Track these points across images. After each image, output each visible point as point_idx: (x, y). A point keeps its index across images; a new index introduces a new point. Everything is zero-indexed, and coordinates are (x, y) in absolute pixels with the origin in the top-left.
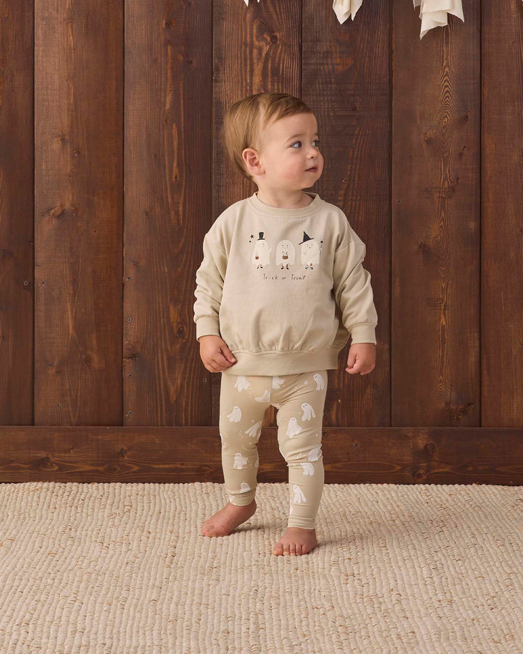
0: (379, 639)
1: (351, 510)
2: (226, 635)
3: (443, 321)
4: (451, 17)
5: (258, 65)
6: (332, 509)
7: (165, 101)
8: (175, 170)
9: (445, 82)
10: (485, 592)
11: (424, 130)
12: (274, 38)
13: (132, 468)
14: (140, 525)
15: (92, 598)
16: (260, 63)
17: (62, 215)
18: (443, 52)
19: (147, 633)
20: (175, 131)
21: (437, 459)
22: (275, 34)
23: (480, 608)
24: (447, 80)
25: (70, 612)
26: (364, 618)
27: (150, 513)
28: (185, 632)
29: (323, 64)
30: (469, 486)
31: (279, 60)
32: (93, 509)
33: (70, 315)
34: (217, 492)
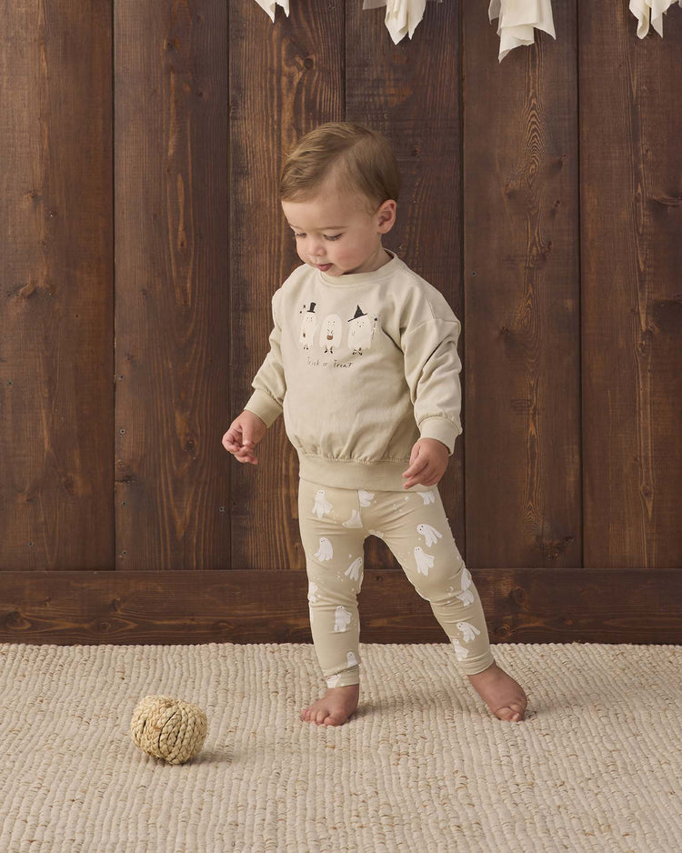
0: (433, 832)
1: (411, 675)
2: (233, 827)
3: (532, 430)
4: (538, 33)
5: (288, 97)
6: (386, 674)
7: (167, 145)
8: (181, 235)
9: (532, 117)
10: (578, 773)
11: (505, 181)
12: (308, 63)
13: (128, 624)
14: (133, 695)
15: (62, 784)
16: (290, 95)
17: (33, 295)
18: (529, 79)
19: (130, 827)
20: (180, 184)
21: (524, 609)
22: (309, 57)
23: (570, 792)
24: (533, 115)
25: (32, 802)
26: (417, 805)
27: (147, 681)
28: (180, 825)
29: (373, 95)
30: (568, 645)
31: (316, 90)
32: (73, 676)
33: (45, 425)
34: (238, 655)
